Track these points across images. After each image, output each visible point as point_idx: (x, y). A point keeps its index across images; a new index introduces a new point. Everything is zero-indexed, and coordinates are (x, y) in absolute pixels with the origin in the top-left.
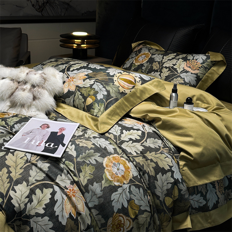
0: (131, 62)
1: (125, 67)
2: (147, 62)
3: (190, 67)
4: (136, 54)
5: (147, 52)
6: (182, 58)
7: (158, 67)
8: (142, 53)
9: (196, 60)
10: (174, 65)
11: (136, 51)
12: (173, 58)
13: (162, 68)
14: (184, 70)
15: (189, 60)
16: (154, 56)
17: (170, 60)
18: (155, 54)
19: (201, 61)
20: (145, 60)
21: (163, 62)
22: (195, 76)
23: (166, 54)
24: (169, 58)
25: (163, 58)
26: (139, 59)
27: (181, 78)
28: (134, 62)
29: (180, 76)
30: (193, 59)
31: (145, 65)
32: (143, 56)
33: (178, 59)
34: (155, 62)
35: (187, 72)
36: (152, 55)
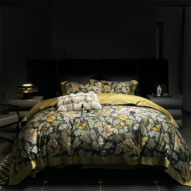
0: (70, 91)
1: (67, 93)
2: (79, 89)
3: (98, 88)
4: (70, 87)
5: (75, 85)
6: (93, 85)
7: (85, 90)
8: (73, 86)
9: (99, 85)
10: (92, 88)
11: (68, 86)
12: (89, 86)
13: (88, 90)
14: (97, 89)
15: (96, 85)
16: (80, 87)
17: (89, 87)
18: (80, 86)
19: (101, 85)
20: (77, 89)
21: (86, 88)
22: (101, 91)
23: (85, 85)
24: (87, 86)
25: (85, 87)
26: (73, 89)
27: (98, 93)
28: (72, 91)
29: (97, 92)
30: (98, 85)
31: (78, 91)
32: (75, 87)
33: (92, 86)
34: (83, 89)
35: (98, 90)
36: (79, 86)
